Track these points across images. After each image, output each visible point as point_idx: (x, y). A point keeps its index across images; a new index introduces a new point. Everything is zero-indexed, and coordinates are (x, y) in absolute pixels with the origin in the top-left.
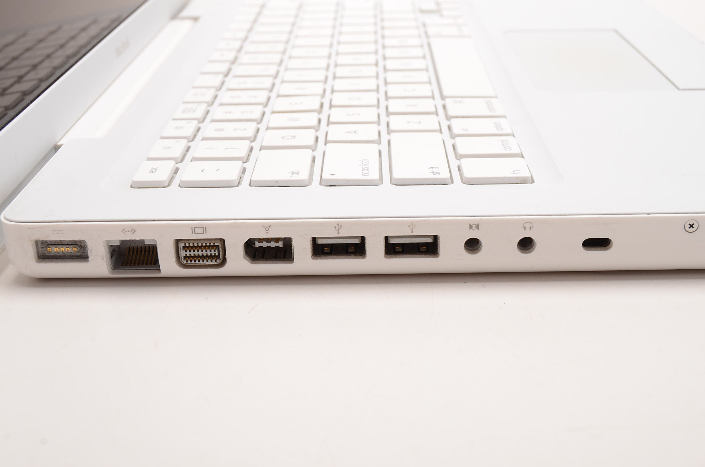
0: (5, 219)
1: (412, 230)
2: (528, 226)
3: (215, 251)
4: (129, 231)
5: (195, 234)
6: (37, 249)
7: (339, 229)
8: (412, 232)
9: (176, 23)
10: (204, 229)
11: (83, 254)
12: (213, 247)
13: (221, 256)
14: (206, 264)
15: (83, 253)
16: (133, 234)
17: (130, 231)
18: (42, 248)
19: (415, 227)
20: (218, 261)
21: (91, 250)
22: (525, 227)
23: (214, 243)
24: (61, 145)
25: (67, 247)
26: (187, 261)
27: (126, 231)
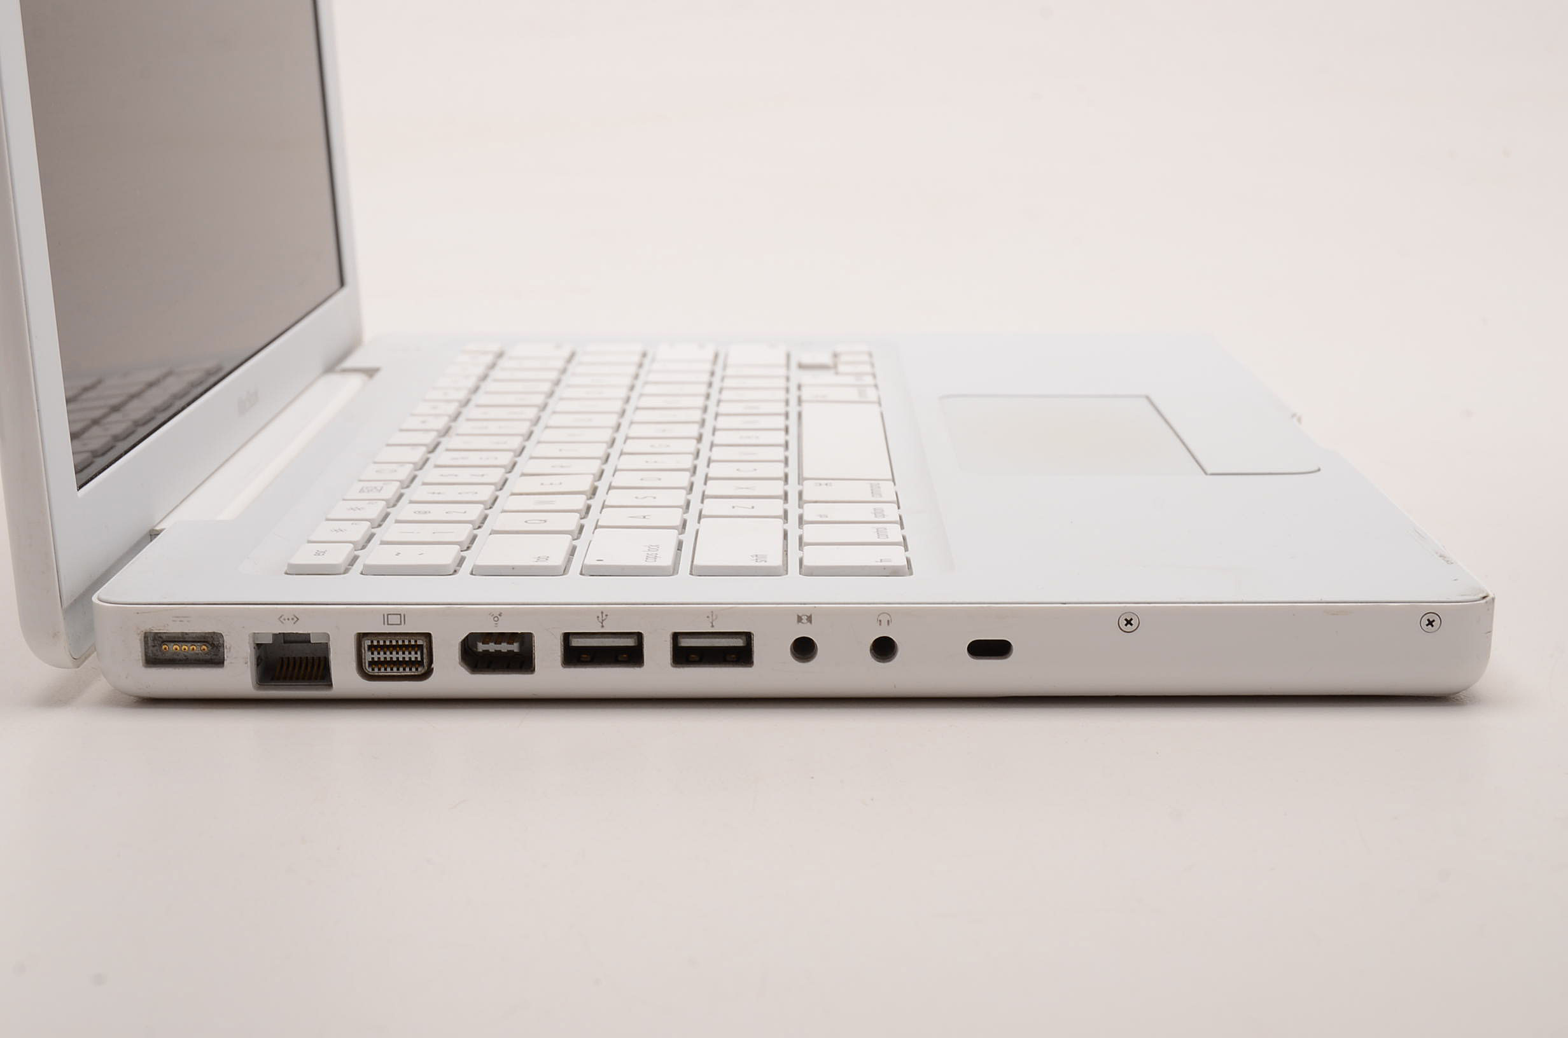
0: (101, 601)
1: (712, 623)
2: (884, 619)
3: (416, 653)
4: (288, 619)
5: (388, 624)
6: (145, 649)
7: (603, 620)
8: (713, 626)
9: (334, 378)
10: (402, 617)
11: (214, 657)
12: (413, 647)
13: (425, 661)
14: (403, 674)
15: (214, 655)
16: (294, 623)
17: (290, 619)
18: (154, 646)
19: (716, 618)
20: (421, 670)
21: (230, 648)
22: (880, 621)
23: (416, 641)
24: (161, 531)
25: (193, 645)
26: (373, 670)
27: (285, 620)
